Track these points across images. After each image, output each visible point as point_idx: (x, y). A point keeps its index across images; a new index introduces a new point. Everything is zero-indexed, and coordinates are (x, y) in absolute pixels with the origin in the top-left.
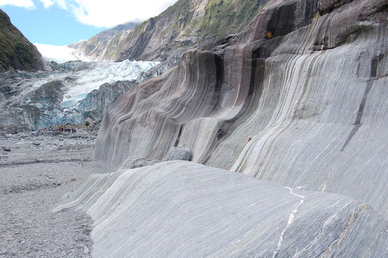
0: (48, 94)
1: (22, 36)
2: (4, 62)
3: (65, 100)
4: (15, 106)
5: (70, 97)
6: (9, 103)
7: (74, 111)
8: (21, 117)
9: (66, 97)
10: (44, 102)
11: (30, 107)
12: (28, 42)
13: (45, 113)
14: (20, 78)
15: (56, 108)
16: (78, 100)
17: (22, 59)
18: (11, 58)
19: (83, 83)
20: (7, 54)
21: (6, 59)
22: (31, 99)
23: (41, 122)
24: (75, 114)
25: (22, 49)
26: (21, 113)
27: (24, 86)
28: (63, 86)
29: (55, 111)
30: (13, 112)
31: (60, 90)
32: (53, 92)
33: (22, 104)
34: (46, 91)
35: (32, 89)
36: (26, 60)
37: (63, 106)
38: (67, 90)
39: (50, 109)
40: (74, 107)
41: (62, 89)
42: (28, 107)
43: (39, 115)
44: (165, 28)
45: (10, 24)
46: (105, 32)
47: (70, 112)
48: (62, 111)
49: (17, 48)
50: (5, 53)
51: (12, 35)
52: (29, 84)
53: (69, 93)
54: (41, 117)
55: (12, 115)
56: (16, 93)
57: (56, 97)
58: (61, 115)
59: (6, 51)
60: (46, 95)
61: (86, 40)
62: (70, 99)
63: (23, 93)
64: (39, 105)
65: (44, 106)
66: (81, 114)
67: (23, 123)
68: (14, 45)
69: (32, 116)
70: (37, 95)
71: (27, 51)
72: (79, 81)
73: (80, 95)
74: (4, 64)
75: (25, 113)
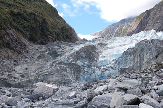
0: (87, 54)
1: (65, 22)
2: (53, 37)
3: (101, 59)
4: (60, 63)
5: (104, 57)
6: (55, 62)
7: (110, 69)
8: (65, 73)
9: (101, 57)
10: (84, 61)
11: (73, 64)
12: (69, 26)
13: (85, 70)
14: (63, 45)
15: (95, 66)
16: (112, 59)
17: (65, 36)
18: (58, 35)
19: (112, 48)
20: (55, 32)
21: (55, 35)
22: (73, 58)
23: (81, 78)
24: (112, 71)
25: (65, 30)
26: (65, 70)
27: (67, 50)
28: (98, 49)
29: (93, 68)
30: (59, 68)
31: (96, 52)
32: (90, 53)
33: (66, 62)
34: (85, 52)
35: (73, 51)
36: (67, 37)
37: (99, 65)
38: (101, 52)
39: (89, 66)
40: (110, 65)
41: (97, 51)
42: (70, 65)
43: (80, 71)
44: (157, 16)
45: (57, 15)
46: (113, 25)
47: (106, 70)
48: (99, 68)
49: (62, 29)
50: (54, 32)
51: (59, 21)
52: (70, 48)
53: (103, 54)
54: (81, 74)
55: (57, 71)
56: (61, 55)
57: (93, 57)
58: (99, 72)
59: (55, 31)
60: (85, 55)
61: (101, 31)
62: (105, 59)
63: (66, 55)
64: (80, 63)
65: (84, 64)
66: (117, 71)
67: (66, 78)
68: (60, 27)
69: (74, 73)
70: (78, 56)
71: (68, 31)
72: (109, 46)
73: (113, 56)
74: (53, 39)
75: (68, 69)
